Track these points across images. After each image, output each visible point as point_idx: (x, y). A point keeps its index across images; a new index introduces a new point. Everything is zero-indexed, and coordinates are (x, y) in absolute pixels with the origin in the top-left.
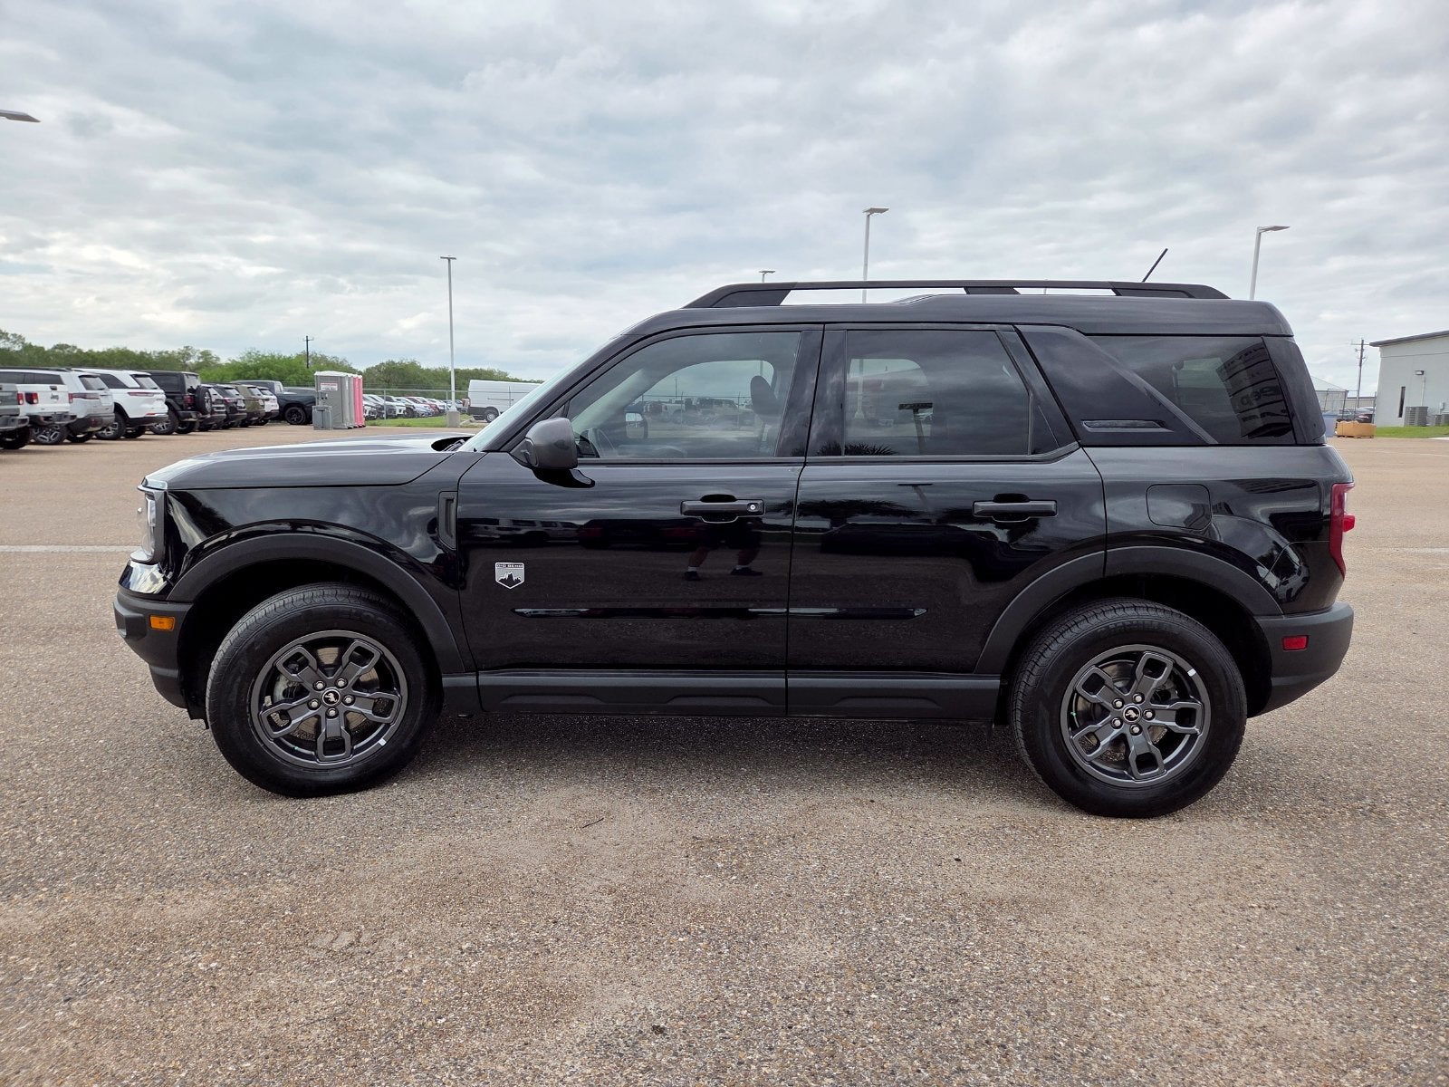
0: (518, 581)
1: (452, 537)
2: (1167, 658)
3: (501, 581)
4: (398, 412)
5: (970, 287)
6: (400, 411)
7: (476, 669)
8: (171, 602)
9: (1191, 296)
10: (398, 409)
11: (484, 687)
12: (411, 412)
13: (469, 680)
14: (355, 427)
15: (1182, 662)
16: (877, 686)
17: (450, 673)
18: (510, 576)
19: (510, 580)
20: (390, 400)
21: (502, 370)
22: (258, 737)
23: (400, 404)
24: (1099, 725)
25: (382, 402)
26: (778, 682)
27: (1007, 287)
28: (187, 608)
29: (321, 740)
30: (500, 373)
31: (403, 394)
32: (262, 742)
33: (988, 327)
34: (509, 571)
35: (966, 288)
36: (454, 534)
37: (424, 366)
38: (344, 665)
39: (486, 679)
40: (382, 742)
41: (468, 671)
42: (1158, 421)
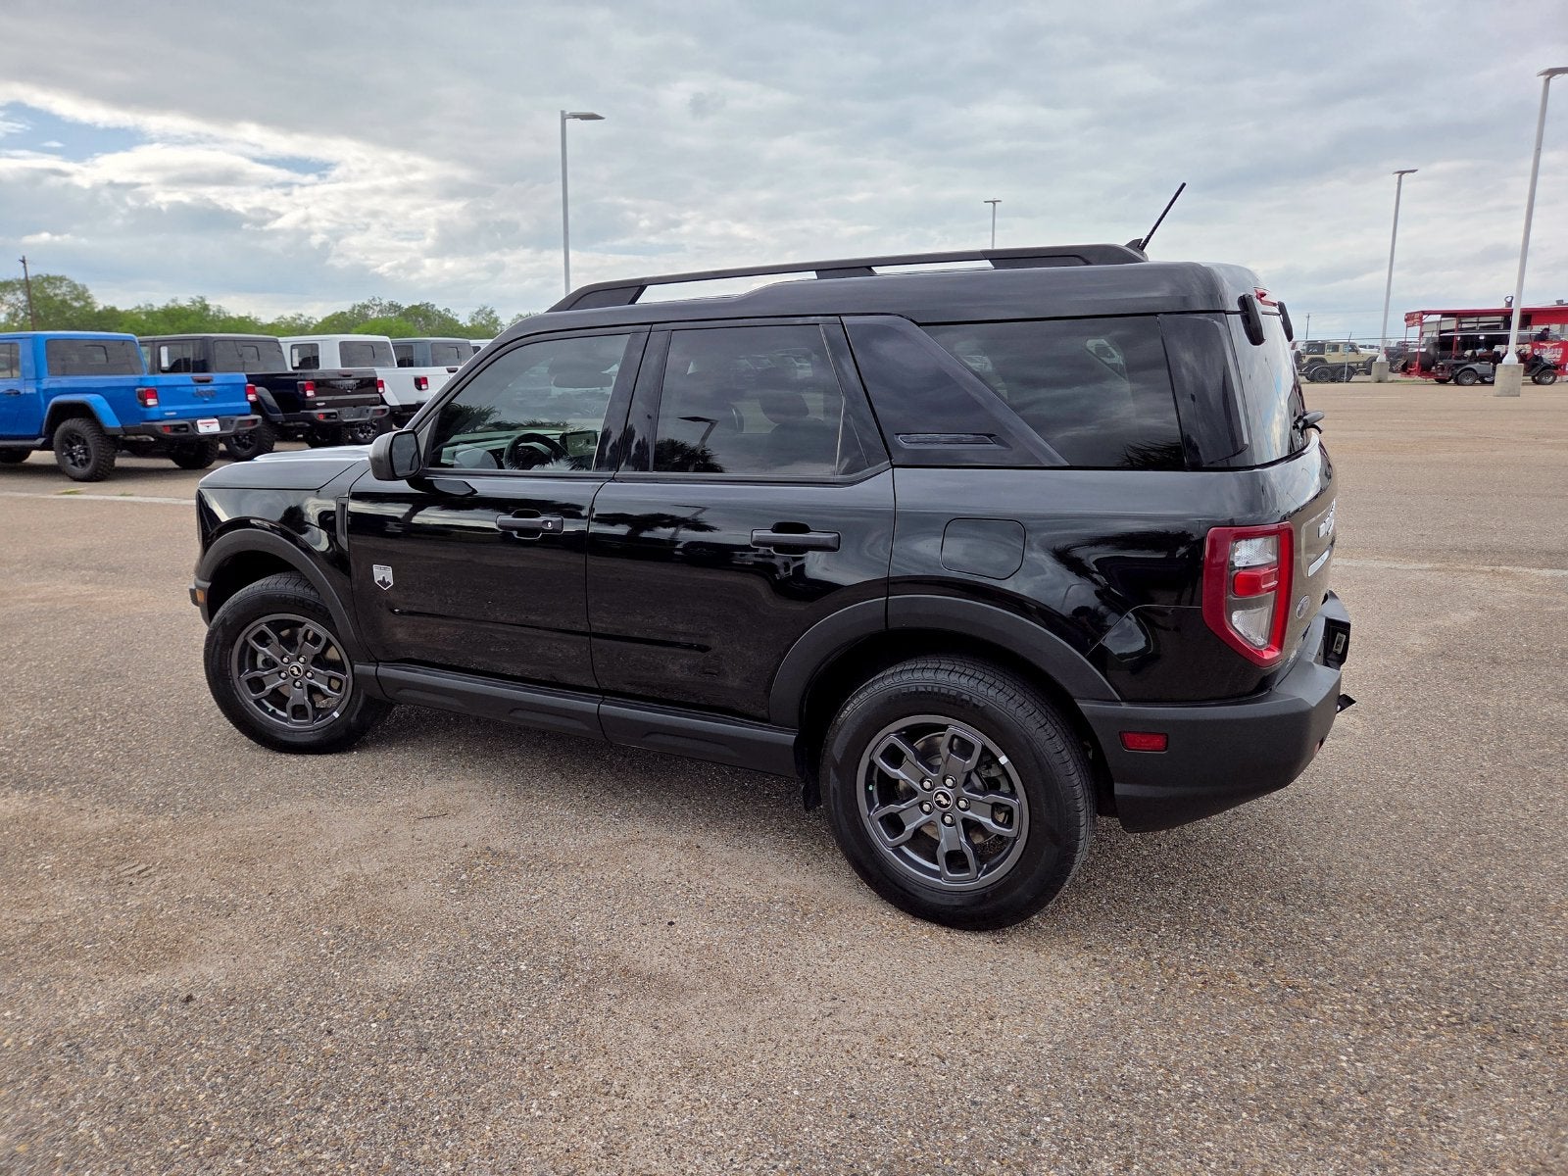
0: (389, 583)
2: (977, 739)
3: (379, 582)
5: (824, 270)
7: (376, 662)
9: (1088, 263)
13: (371, 669)
15: (991, 746)
16: (677, 725)
17: (359, 661)
18: (384, 579)
19: (384, 582)
24: (903, 806)
26: (590, 706)
27: (865, 267)
28: (208, 585)
29: (289, 705)
33: (812, 319)
34: (383, 574)
35: (819, 271)
36: (346, 537)
38: (300, 643)
39: (385, 671)
40: (336, 714)
41: (371, 661)
42: (990, 436)
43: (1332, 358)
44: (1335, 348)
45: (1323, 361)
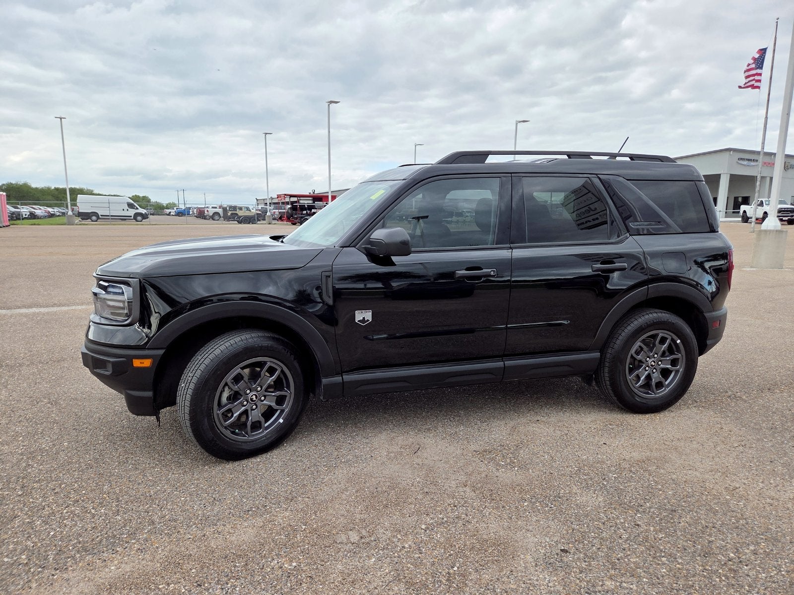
0: (368, 320)
1: (330, 297)
2: (668, 335)
3: (359, 321)
4: (24, 216)
5: (570, 155)
6: (26, 215)
7: (341, 373)
8: (148, 349)
9: (662, 161)
10: (24, 213)
11: (347, 382)
12: (33, 216)
13: (338, 379)
14: (4, 227)
15: (675, 337)
16: (546, 362)
17: (326, 376)
18: (364, 318)
19: (363, 321)
20: (18, 208)
21: (89, 188)
22: (217, 426)
23: (25, 210)
24: (640, 370)
25: (13, 210)
27: (587, 155)
28: (161, 352)
29: (249, 424)
30: (88, 190)
31: (25, 204)
32: (219, 430)
33: (585, 175)
34: (363, 316)
35: (568, 156)
36: (331, 295)
37: (34, 186)
38: (262, 377)
39: (347, 377)
40: (281, 421)
41: (337, 374)
42: (659, 222)
43: (240, 213)
44: (241, 209)
45: (237, 214)
